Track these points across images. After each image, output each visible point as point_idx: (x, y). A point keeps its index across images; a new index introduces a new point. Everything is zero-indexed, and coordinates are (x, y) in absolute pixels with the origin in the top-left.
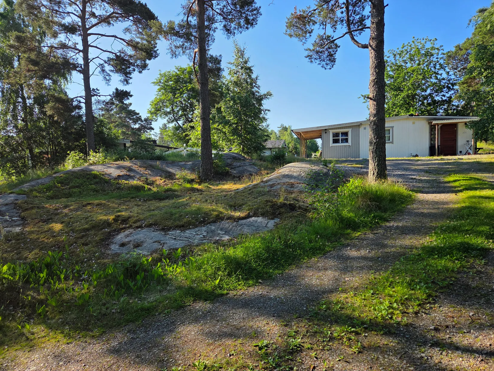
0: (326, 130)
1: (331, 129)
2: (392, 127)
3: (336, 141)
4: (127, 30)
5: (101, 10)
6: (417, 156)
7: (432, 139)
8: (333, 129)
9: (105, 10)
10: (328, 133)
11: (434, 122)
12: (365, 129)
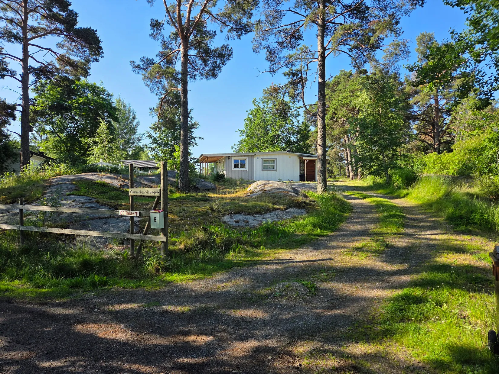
0: (229, 156)
1: (233, 156)
2: (276, 159)
3: (236, 166)
4: (59, 45)
5: (33, 20)
6: (291, 181)
7: (302, 169)
8: (234, 156)
9: (38, 21)
10: (230, 159)
11: (304, 158)
12: (258, 158)
